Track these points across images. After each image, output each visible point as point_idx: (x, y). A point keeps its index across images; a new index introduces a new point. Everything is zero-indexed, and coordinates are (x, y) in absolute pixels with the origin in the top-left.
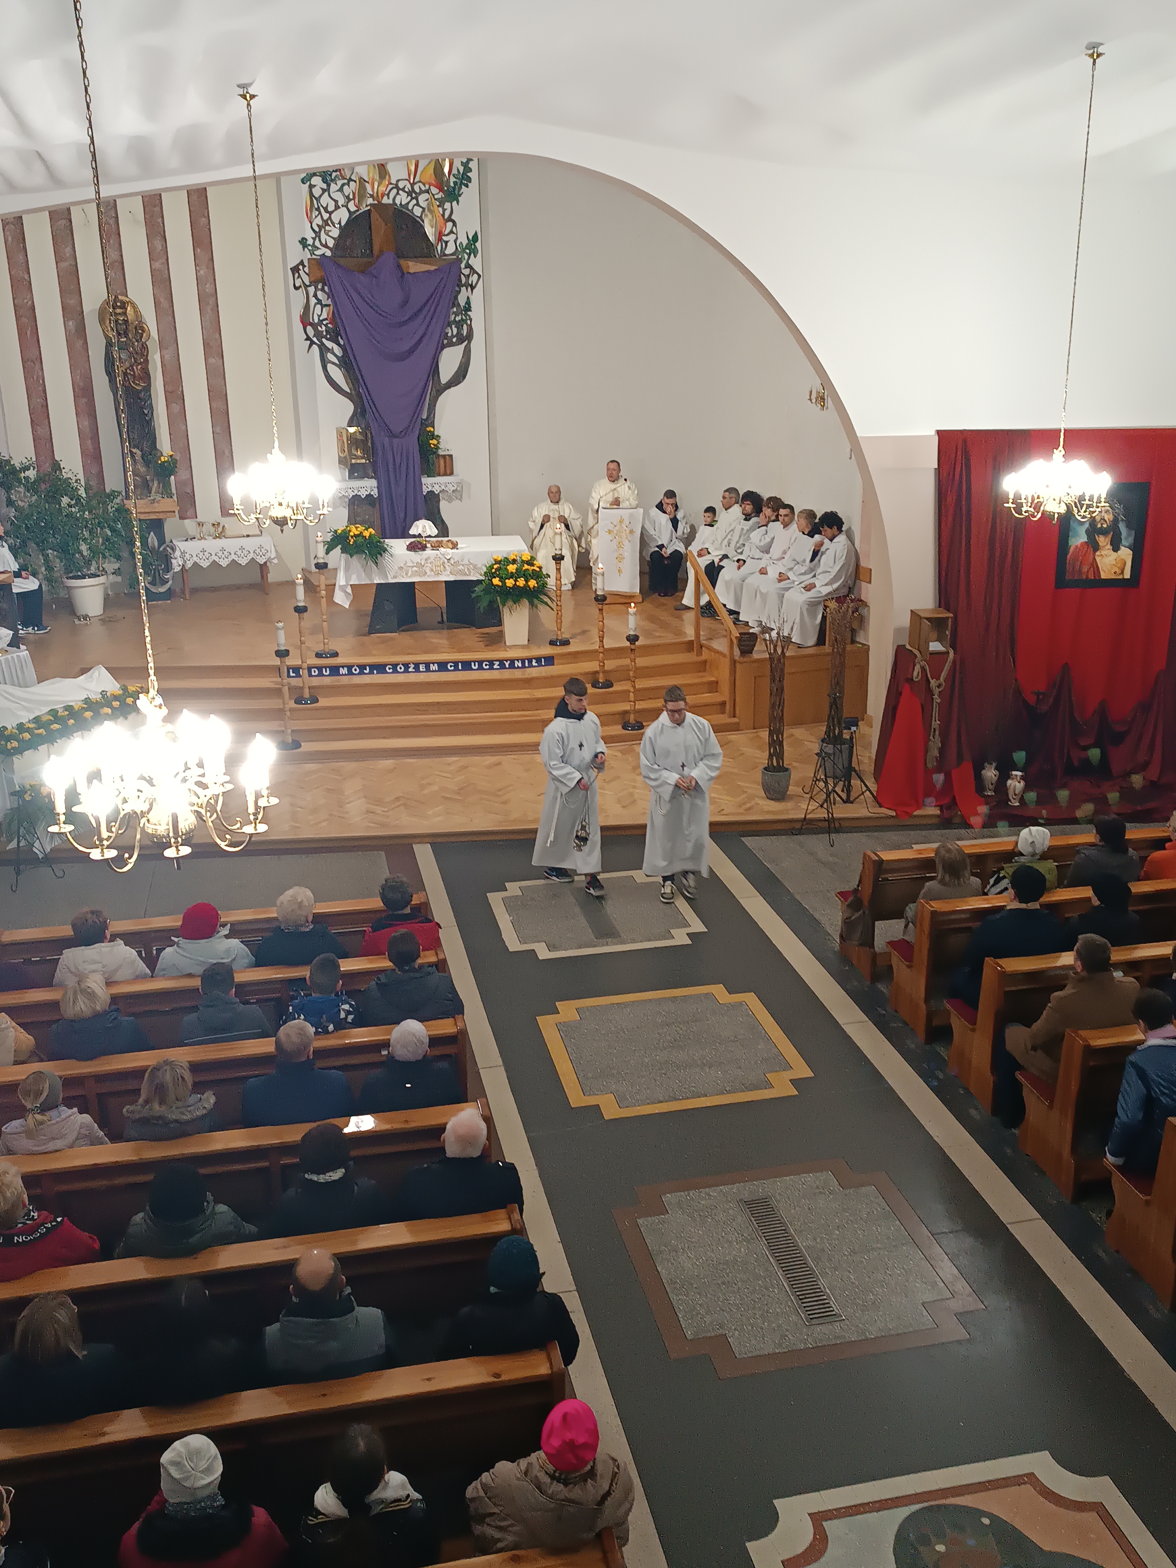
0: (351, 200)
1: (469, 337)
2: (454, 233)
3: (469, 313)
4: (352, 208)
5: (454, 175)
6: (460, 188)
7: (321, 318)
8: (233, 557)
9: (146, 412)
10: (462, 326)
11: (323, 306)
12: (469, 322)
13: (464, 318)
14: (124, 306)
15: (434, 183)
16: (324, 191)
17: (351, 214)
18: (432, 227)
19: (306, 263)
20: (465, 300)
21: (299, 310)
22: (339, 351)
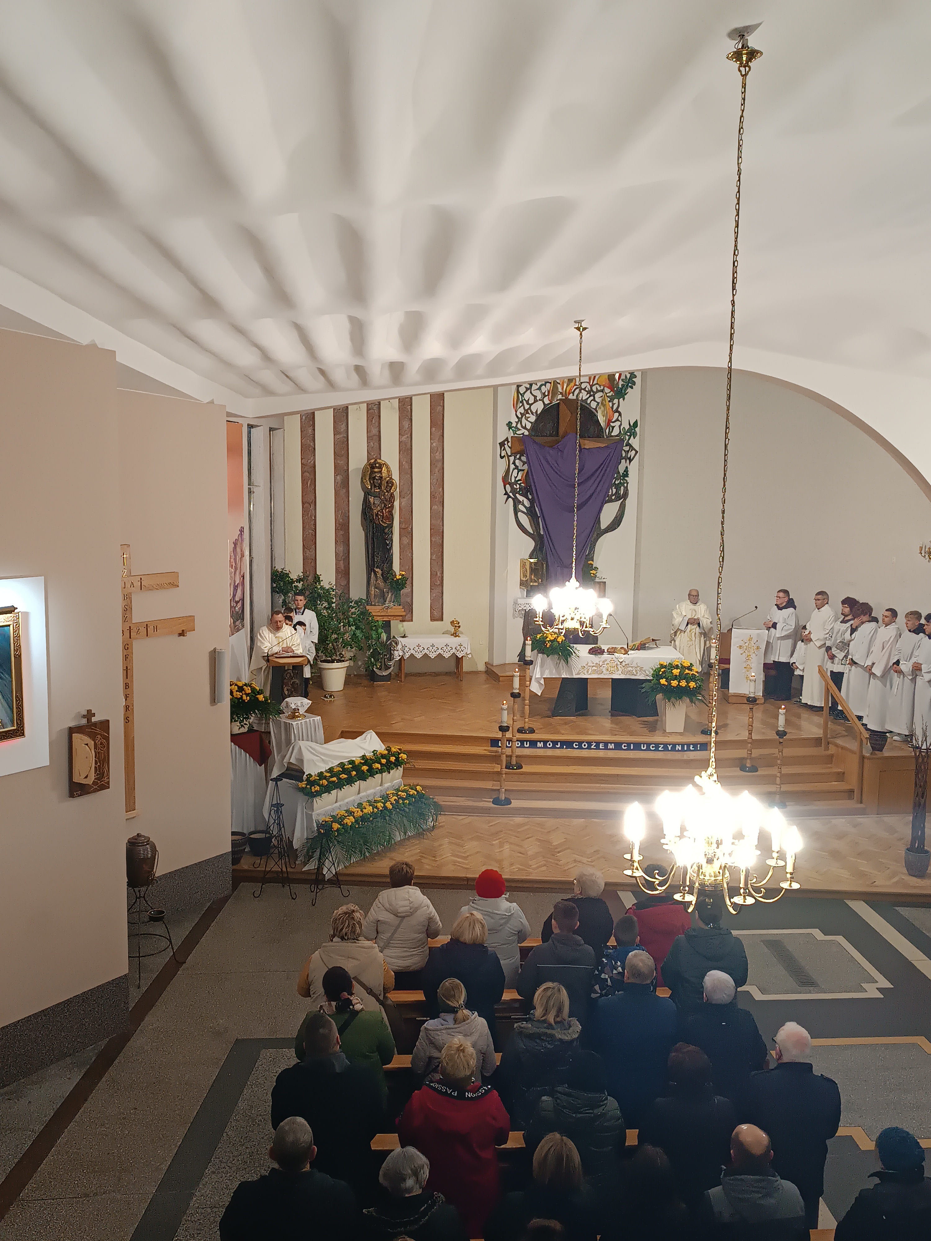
0: (547, 396)
1: (626, 495)
2: (619, 421)
3: (626, 478)
4: (546, 401)
5: (622, 380)
6: (626, 390)
7: (517, 479)
8: (440, 651)
9: (388, 543)
10: (620, 487)
11: (519, 471)
12: (625, 485)
13: (622, 481)
14: (380, 467)
15: (607, 385)
16: (527, 389)
17: (545, 405)
18: (604, 416)
19: (510, 439)
20: (624, 469)
21: (501, 473)
22: (527, 503)
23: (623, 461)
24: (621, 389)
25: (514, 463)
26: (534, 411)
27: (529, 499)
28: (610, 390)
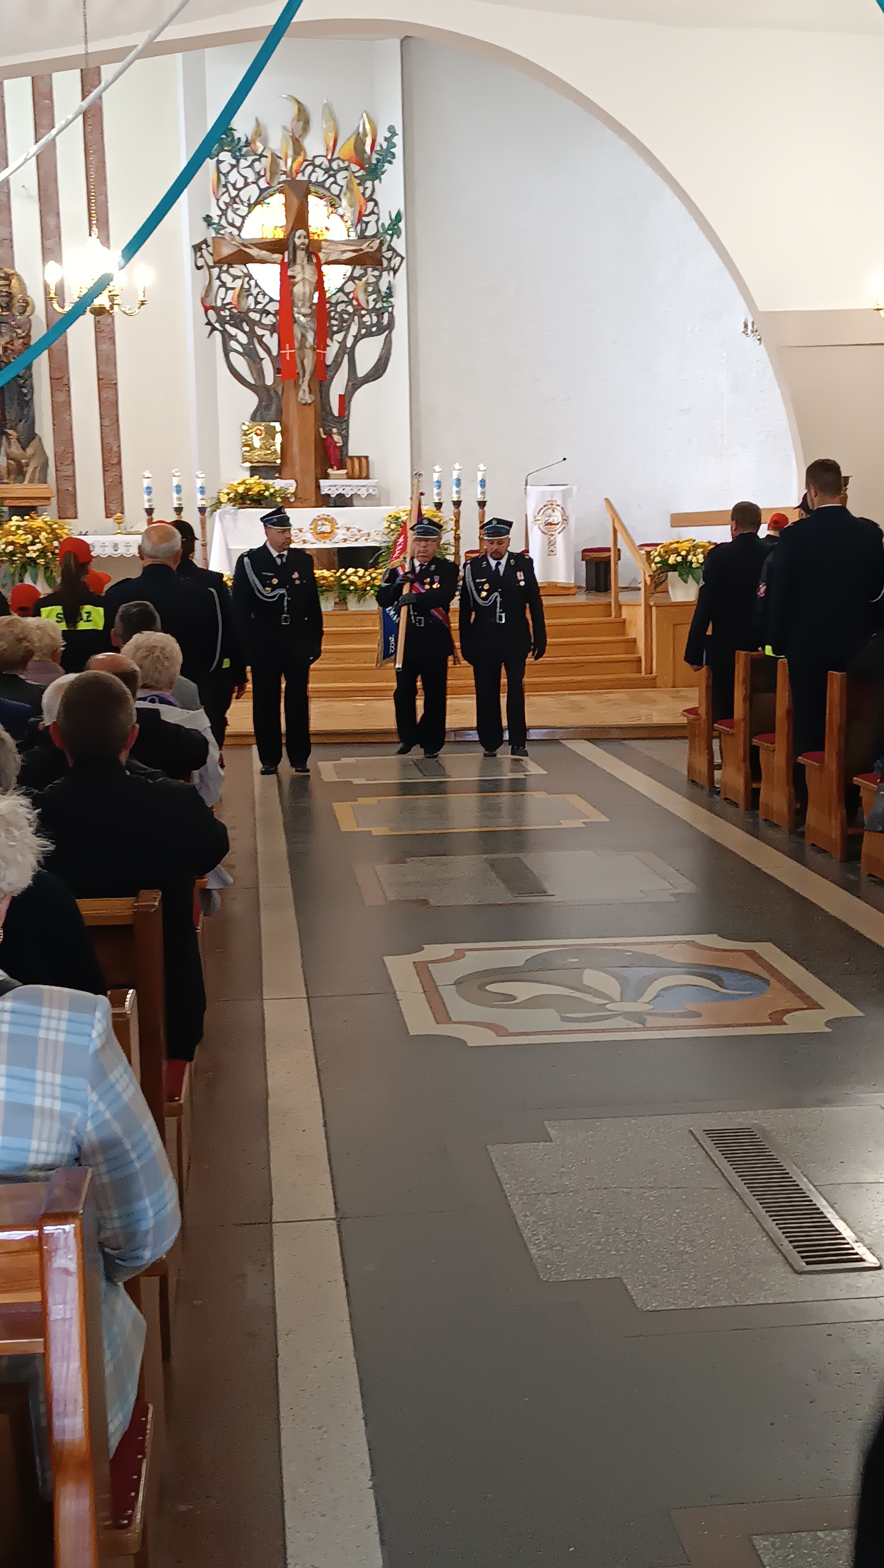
0: (262, 176)
1: (391, 325)
2: (375, 213)
3: (391, 299)
5: (377, 151)
6: (383, 166)
7: (225, 302)
9: (25, 391)
10: (384, 314)
11: (227, 289)
12: (390, 311)
13: (385, 305)
15: (354, 160)
16: (233, 167)
17: (262, 191)
18: (351, 206)
19: (210, 242)
20: (387, 285)
21: (200, 292)
22: (243, 339)
23: (385, 273)
24: (376, 166)
25: (219, 278)
26: (245, 199)
27: (245, 332)
28: (358, 168)
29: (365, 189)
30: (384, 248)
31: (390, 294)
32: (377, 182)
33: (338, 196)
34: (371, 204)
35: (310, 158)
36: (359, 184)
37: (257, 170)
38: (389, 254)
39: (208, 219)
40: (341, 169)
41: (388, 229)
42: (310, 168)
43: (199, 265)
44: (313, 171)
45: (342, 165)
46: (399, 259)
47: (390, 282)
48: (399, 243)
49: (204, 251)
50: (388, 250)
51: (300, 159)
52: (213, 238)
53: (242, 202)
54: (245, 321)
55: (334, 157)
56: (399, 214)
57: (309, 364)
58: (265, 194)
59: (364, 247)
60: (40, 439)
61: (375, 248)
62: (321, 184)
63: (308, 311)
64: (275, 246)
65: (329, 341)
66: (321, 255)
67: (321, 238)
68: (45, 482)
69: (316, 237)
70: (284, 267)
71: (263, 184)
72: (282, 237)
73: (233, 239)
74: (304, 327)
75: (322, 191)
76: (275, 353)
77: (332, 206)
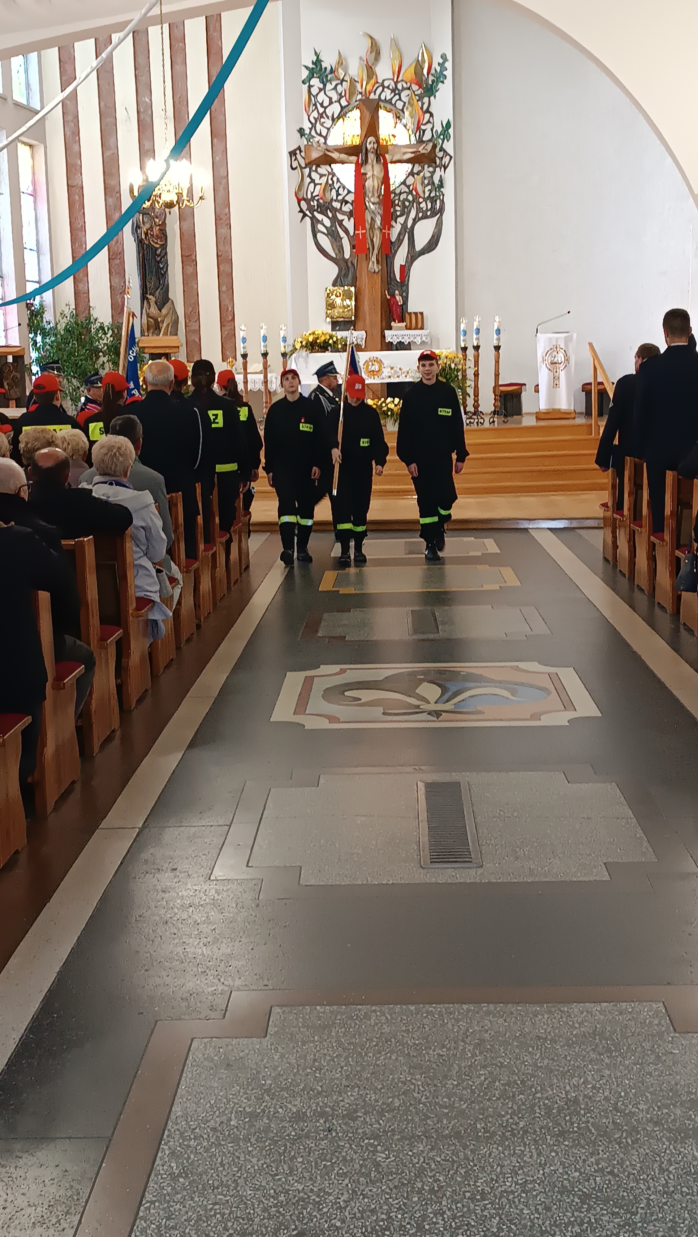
0: (343, 96)
1: (442, 209)
2: (431, 123)
5: (432, 74)
6: (436, 86)
7: (314, 195)
9: (161, 266)
10: (436, 201)
11: (316, 185)
12: (442, 198)
13: (437, 193)
15: (415, 82)
16: (320, 90)
17: (342, 108)
18: (412, 118)
19: (303, 149)
20: (439, 178)
21: (295, 187)
22: (327, 222)
23: (438, 169)
24: (432, 85)
25: (309, 176)
26: (330, 115)
27: (328, 217)
28: (417, 87)
29: (423, 104)
30: (437, 150)
31: (441, 185)
32: (432, 98)
33: (402, 110)
34: (427, 116)
35: (380, 81)
36: (418, 101)
37: (340, 92)
38: (440, 154)
39: (301, 131)
40: (403, 89)
41: (440, 135)
42: (381, 89)
43: (294, 166)
44: (383, 91)
45: (405, 86)
46: (448, 157)
47: (441, 176)
48: (449, 146)
49: (298, 156)
50: (440, 151)
51: (373, 81)
52: (305, 146)
53: (328, 117)
54: (329, 208)
55: (399, 79)
56: (448, 122)
57: (377, 241)
58: (346, 110)
59: (420, 149)
60: (173, 302)
61: (429, 150)
62: (390, 101)
63: (377, 200)
64: (352, 151)
65: (393, 223)
66: (387, 156)
67: (389, 143)
68: (177, 335)
69: (385, 143)
70: (358, 167)
71: (344, 102)
72: (358, 143)
73: (319, 146)
74: (373, 212)
75: (389, 106)
76: (352, 234)
77: (398, 118)
